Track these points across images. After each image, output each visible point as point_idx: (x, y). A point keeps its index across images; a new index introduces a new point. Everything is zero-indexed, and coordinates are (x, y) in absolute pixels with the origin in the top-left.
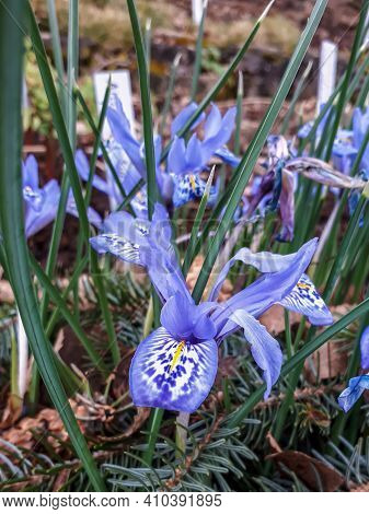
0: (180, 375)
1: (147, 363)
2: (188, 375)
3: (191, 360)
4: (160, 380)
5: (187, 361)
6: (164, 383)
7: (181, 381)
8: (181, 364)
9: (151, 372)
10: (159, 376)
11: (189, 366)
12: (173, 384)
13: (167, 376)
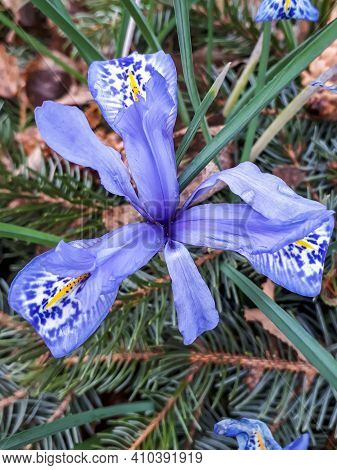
0: (53, 317)
1: (32, 283)
2: (62, 321)
3: (75, 305)
4: (34, 309)
5: (70, 305)
6: (36, 315)
7: (51, 324)
8: (60, 305)
9: (31, 296)
10: (35, 305)
11: (68, 311)
12: (43, 322)
13: (41, 311)
